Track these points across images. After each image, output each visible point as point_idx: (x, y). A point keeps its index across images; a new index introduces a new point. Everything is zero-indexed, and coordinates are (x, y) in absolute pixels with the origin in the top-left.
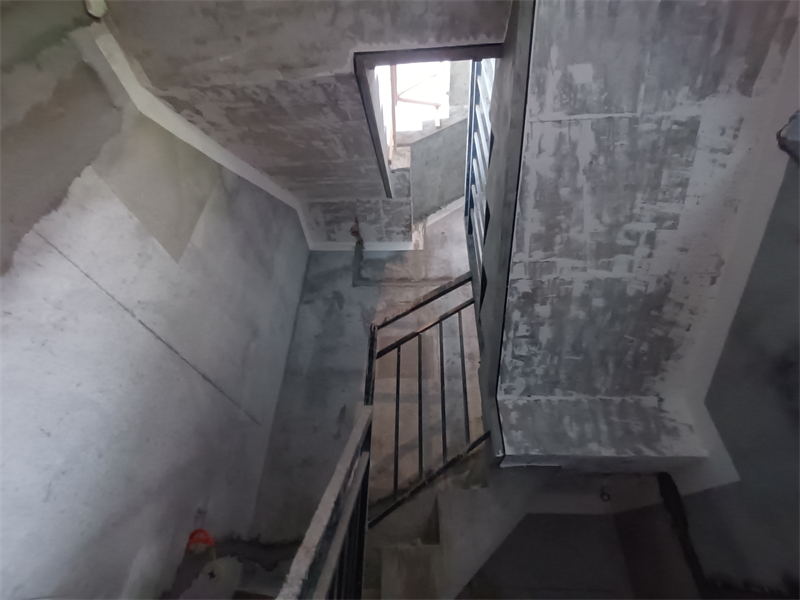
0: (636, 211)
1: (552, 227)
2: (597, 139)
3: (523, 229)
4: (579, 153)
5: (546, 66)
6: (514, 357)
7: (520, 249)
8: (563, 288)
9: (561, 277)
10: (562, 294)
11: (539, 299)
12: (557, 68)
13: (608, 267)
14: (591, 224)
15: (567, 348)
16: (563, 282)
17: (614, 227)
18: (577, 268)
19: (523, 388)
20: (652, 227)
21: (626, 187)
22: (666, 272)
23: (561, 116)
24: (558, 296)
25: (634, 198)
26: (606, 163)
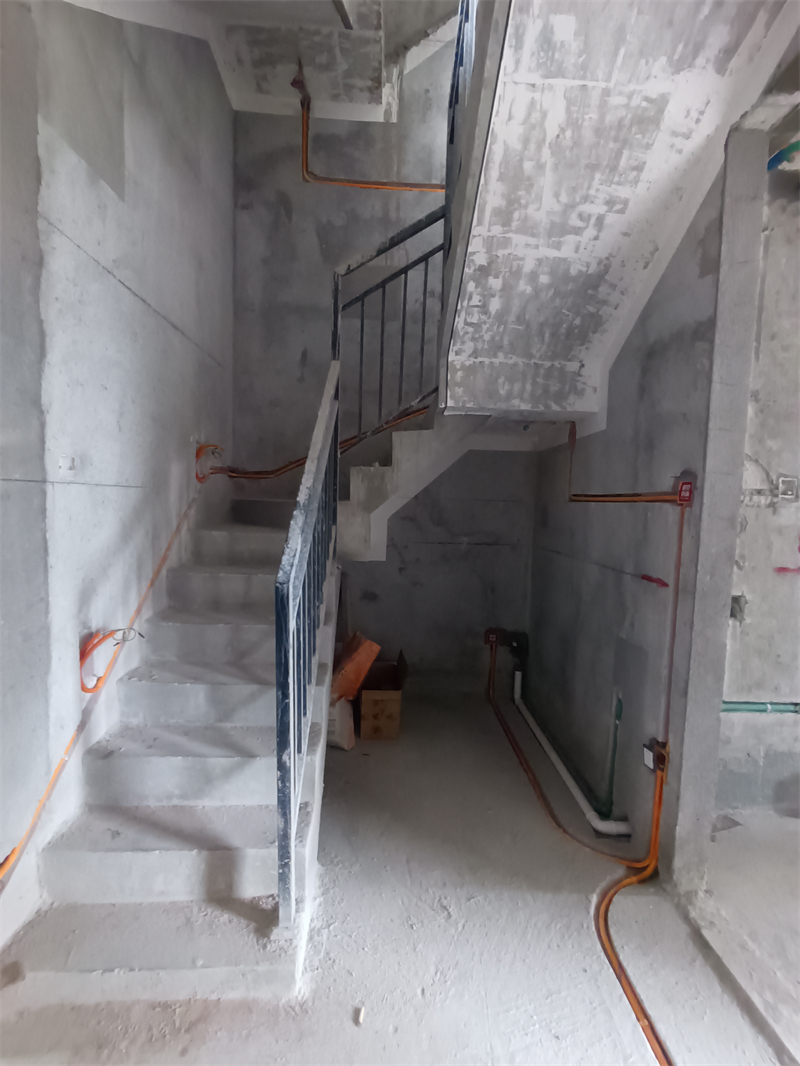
0: (592, 192)
1: (512, 202)
2: (568, 111)
3: (485, 203)
4: (547, 123)
5: (528, 12)
6: (466, 323)
7: (480, 223)
8: (515, 263)
9: (515, 253)
10: (514, 269)
11: (493, 273)
12: (538, 17)
13: (558, 246)
14: (548, 202)
15: (512, 318)
16: (516, 258)
17: (570, 207)
18: (529, 245)
19: (471, 351)
20: (601, 209)
21: (587, 166)
22: (607, 255)
23: (536, 78)
24: (510, 271)
25: (592, 179)
26: (572, 137)
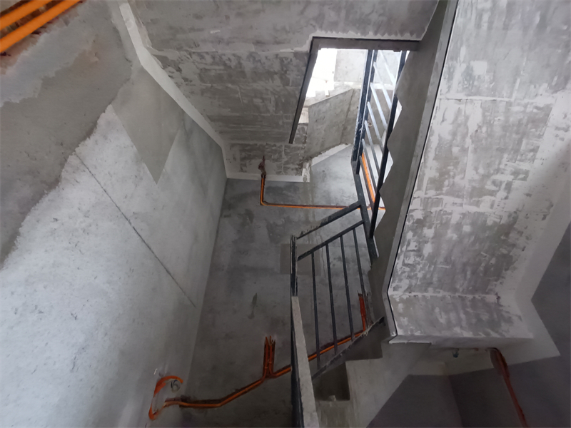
0: (502, 166)
1: (443, 174)
2: (484, 116)
3: (424, 174)
4: (469, 124)
5: (456, 59)
6: (404, 264)
7: (419, 189)
8: (445, 217)
9: (445, 209)
10: (443, 222)
11: (427, 224)
12: (463, 62)
13: (477, 204)
14: (470, 173)
15: (441, 259)
16: (446, 213)
17: (486, 177)
18: (456, 204)
19: (406, 287)
20: (510, 178)
21: (497, 149)
22: (515, 210)
23: (462, 96)
24: (441, 223)
25: (502, 158)
26: (487, 132)
